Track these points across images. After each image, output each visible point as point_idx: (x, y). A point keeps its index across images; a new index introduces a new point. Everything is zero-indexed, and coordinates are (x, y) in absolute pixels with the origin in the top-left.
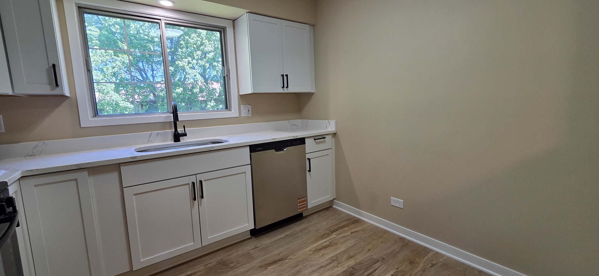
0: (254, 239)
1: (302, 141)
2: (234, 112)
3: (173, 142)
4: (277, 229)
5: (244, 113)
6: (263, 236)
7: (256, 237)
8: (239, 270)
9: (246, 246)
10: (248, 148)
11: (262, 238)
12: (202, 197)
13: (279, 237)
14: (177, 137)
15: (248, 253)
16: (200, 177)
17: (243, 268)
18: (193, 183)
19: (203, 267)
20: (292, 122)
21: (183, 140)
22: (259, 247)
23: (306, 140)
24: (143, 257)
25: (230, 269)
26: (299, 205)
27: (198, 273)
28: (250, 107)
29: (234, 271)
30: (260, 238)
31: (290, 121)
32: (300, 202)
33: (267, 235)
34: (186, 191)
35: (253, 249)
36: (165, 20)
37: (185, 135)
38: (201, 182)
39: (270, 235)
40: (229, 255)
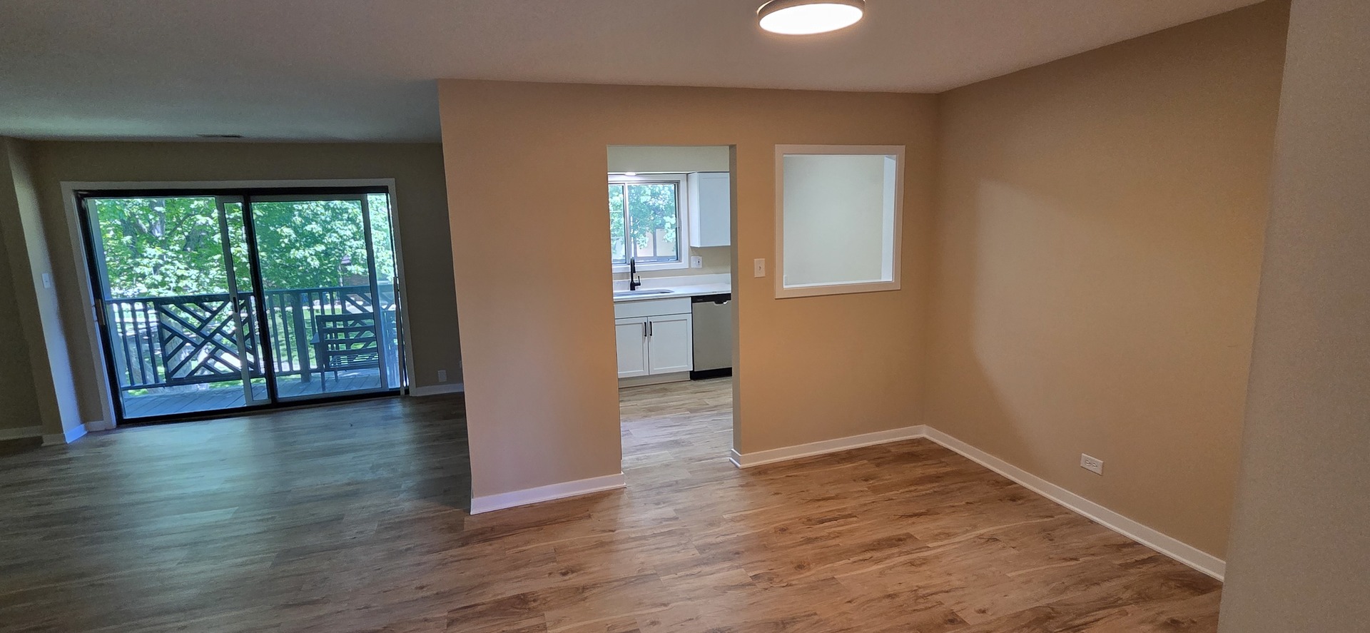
2: (684, 264)
3: (629, 290)
5: (694, 265)
9: (685, 384)
12: (651, 335)
14: (633, 286)
16: (650, 319)
18: (645, 323)
21: (638, 289)
22: (695, 385)
28: (701, 258)
34: (640, 329)
37: (639, 284)
38: (651, 322)
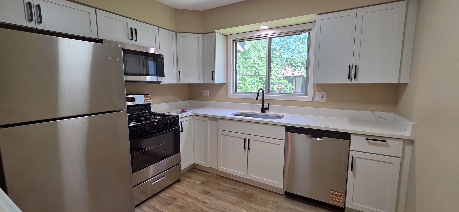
0: (284, 197)
1: (346, 136)
2: (309, 98)
3: (261, 112)
4: (303, 202)
5: (318, 98)
6: (291, 200)
7: (286, 197)
8: (251, 204)
9: (274, 197)
10: (284, 128)
11: (289, 201)
12: (249, 149)
13: (298, 209)
14: (263, 109)
15: (268, 201)
17: (254, 205)
18: (245, 139)
19: (243, 190)
20: (378, 114)
22: (279, 204)
23: (352, 137)
24: (222, 167)
25: (249, 200)
26: (331, 196)
27: (238, 191)
28: (325, 94)
29: (249, 203)
30: (287, 200)
31: (374, 112)
32: (333, 194)
33: (294, 201)
35: (273, 201)
36: (269, 36)
37: (268, 109)
38: (249, 140)
39: (296, 203)
40: (259, 194)
